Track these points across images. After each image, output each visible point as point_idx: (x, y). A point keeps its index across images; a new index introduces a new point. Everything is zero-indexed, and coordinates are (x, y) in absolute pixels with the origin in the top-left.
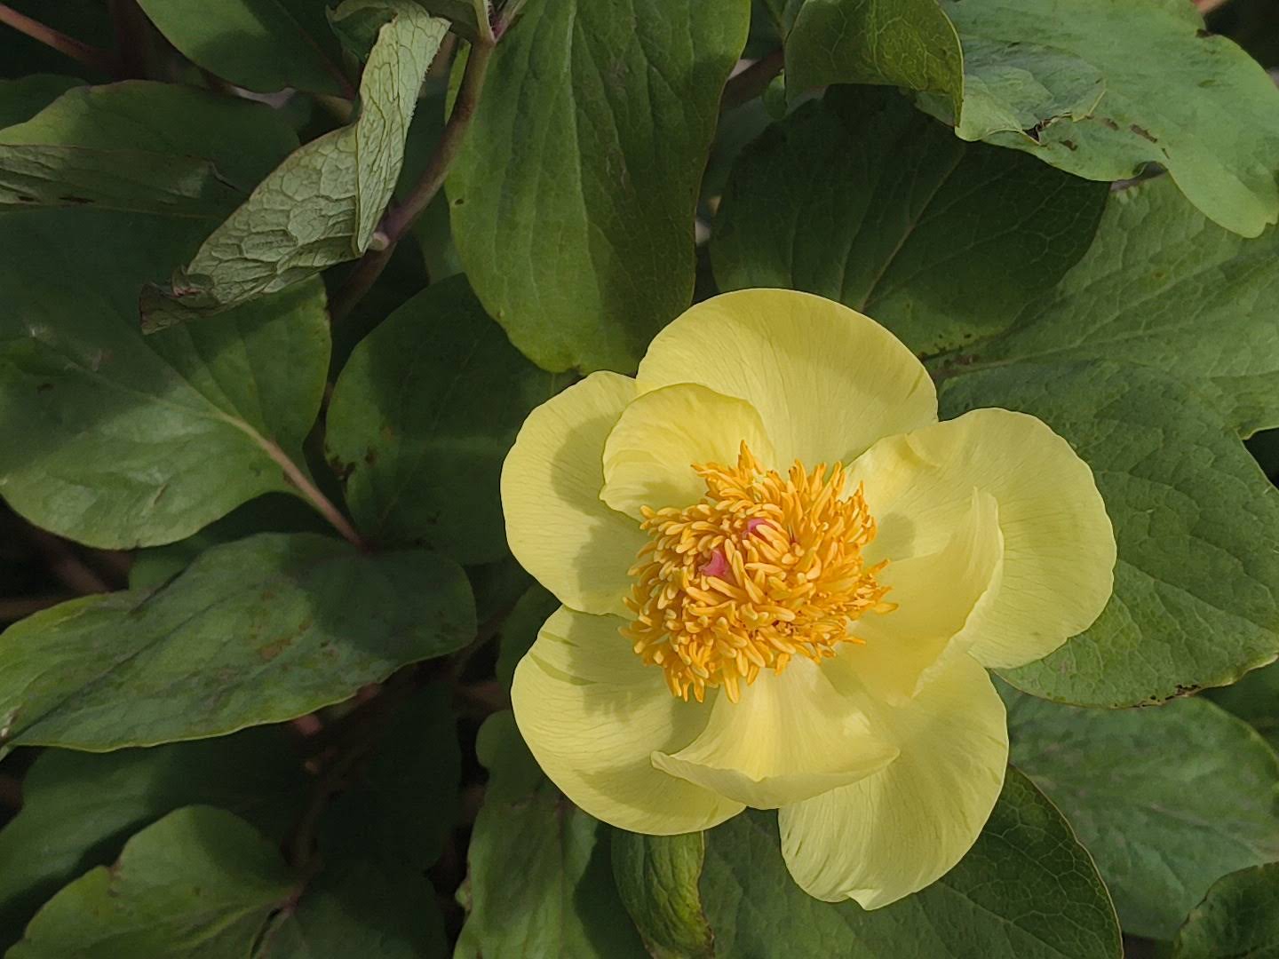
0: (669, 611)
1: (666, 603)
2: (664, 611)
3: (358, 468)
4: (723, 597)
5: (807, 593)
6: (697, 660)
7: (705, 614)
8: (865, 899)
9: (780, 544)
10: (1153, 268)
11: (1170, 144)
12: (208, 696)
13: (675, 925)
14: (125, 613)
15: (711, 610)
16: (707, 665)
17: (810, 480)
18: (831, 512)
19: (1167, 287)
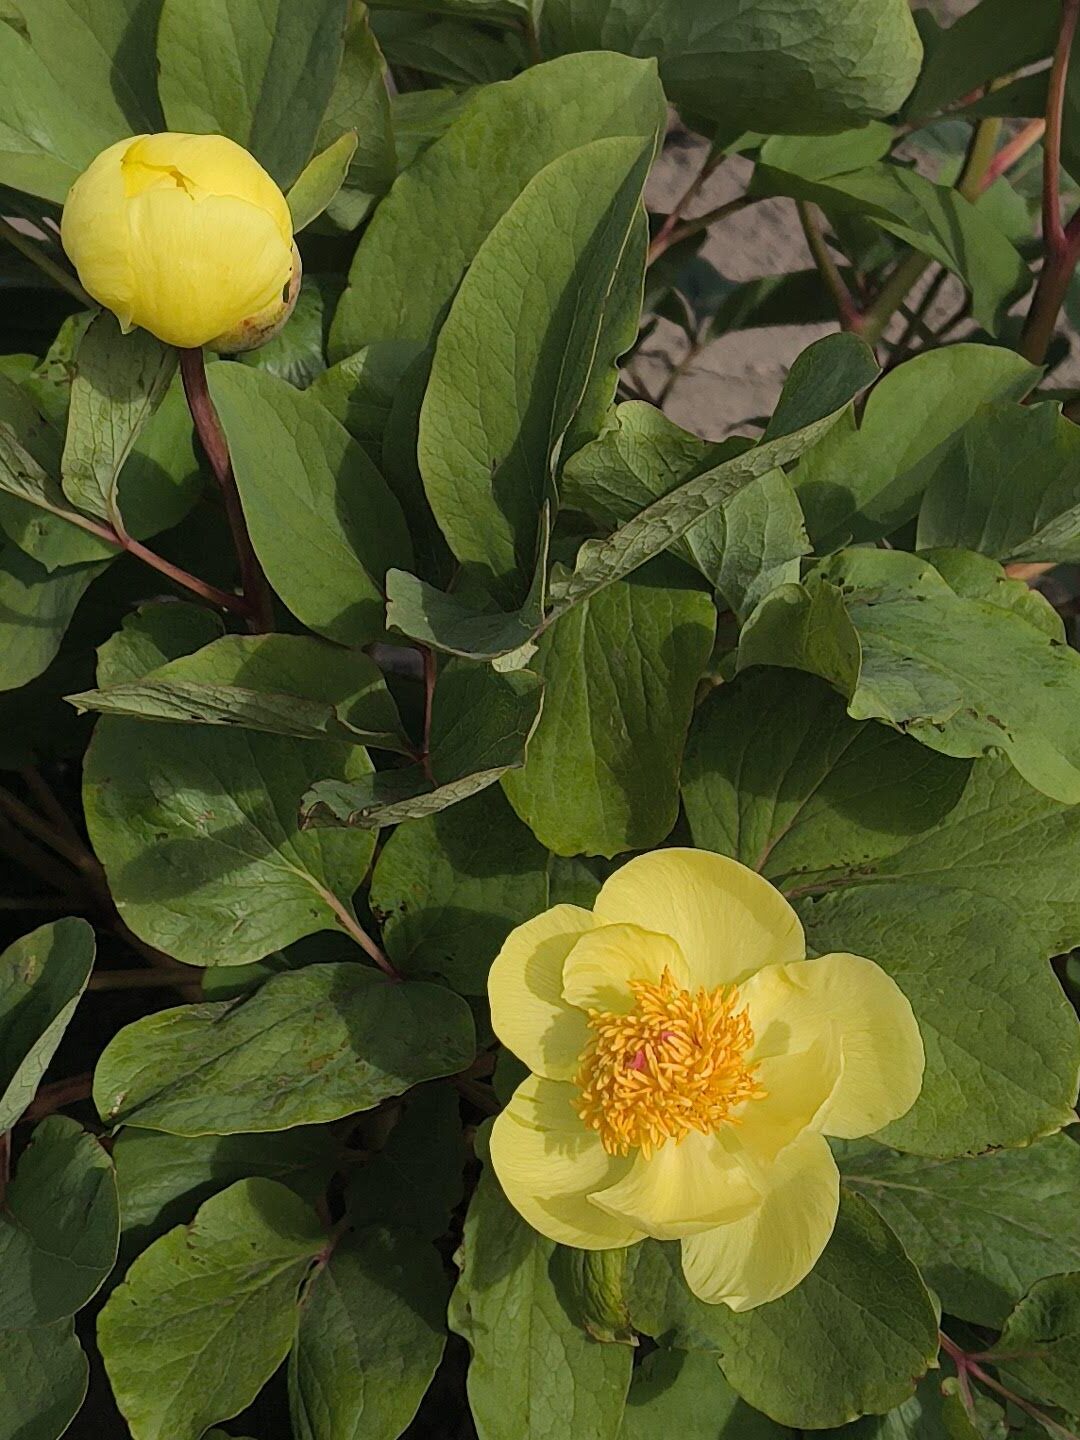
0: (604, 1092)
1: (602, 1086)
2: (601, 1091)
3: (394, 914)
4: (644, 1086)
5: (701, 1087)
6: (622, 1128)
7: (628, 1096)
8: (734, 1303)
9: (685, 1050)
10: (1012, 811)
11: (1016, 731)
12: (270, 1097)
13: (603, 1309)
14: (209, 1023)
15: (634, 1094)
16: (629, 1133)
17: (712, 998)
18: (723, 1027)
19: (1020, 827)
